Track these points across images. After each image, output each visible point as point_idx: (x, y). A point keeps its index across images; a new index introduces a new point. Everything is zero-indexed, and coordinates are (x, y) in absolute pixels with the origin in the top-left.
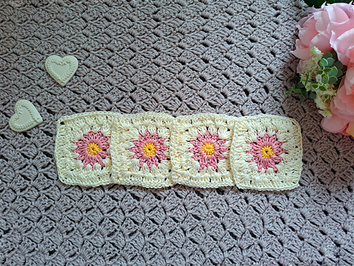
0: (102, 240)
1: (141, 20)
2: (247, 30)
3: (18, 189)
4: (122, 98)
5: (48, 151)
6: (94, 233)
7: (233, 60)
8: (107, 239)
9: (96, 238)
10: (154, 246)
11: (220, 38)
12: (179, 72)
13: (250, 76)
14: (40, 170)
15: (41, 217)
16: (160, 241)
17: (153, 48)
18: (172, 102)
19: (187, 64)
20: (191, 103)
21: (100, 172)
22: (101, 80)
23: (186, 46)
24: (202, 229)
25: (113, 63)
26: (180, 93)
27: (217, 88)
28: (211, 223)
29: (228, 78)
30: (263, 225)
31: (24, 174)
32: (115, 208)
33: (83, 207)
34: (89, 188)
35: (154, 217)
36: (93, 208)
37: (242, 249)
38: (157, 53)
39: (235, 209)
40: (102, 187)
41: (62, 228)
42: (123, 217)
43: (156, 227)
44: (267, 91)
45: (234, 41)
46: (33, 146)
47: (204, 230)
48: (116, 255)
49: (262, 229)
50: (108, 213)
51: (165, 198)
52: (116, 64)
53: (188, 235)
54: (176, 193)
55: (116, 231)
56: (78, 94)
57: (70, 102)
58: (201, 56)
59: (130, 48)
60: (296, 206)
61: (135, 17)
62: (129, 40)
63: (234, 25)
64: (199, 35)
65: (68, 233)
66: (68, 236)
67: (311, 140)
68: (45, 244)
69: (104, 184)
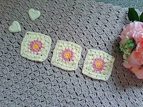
0: (29, 81)
1: (68, 6)
2: (105, 21)
3: (4, 52)
4: (52, 32)
5: (19, 42)
6: (26, 77)
7: (96, 31)
8: (30, 80)
9: (27, 79)
10: (47, 89)
11: (94, 22)
12: (76, 29)
13: (101, 38)
14: (14, 48)
15: (9, 65)
16: (50, 88)
17: (69, 17)
18: (70, 39)
19: (80, 27)
20: (77, 41)
21: (36, 55)
22: (47, 23)
23: (81, 20)
24: (66, 88)
25: (53, 18)
26: (74, 36)
27: (88, 39)
28: (70, 87)
29: (93, 37)
30: (89, 94)
31: (8, 48)
32: (37, 70)
33: (25, 66)
34: (30, 60)
35: (50, 78)
36: (29, 68)
37: (78, 100)
38: (70, 20)
39: (80, 84)
40: (34, 61)
41: (15, 72)
42: (39, 75)
43: (50, 82)
44: (105, 46)
45: (99, 24)
46: (15, 39)
47: (67, 89)
48: (32, 87)
49: (88, 95)
50: (34, 71)
51: (56, 72)
52: (54, 19)
53: (60, 89)
54: (61, 72)
55: (35, 79)
56: (37, 25)
57: (33, 27)
58: (85, 26)
59: (61, 15)
60: (103, 91)
61: (66, 5)
62: (61, 12)
63: (101, 18)
64: (87, 18)
65: (17, 74)
66: (16, 75)
67: (116, 68)
68: (7, 76)
69: (36, 60)
